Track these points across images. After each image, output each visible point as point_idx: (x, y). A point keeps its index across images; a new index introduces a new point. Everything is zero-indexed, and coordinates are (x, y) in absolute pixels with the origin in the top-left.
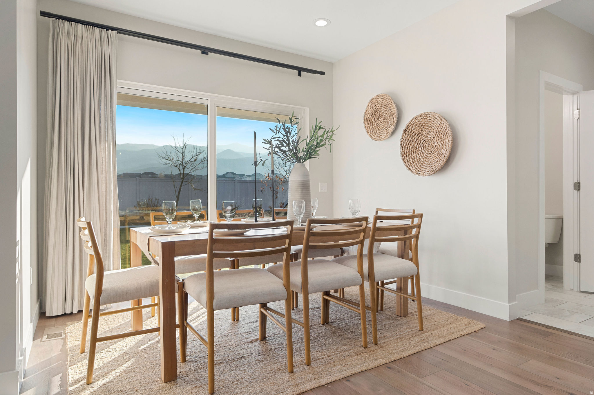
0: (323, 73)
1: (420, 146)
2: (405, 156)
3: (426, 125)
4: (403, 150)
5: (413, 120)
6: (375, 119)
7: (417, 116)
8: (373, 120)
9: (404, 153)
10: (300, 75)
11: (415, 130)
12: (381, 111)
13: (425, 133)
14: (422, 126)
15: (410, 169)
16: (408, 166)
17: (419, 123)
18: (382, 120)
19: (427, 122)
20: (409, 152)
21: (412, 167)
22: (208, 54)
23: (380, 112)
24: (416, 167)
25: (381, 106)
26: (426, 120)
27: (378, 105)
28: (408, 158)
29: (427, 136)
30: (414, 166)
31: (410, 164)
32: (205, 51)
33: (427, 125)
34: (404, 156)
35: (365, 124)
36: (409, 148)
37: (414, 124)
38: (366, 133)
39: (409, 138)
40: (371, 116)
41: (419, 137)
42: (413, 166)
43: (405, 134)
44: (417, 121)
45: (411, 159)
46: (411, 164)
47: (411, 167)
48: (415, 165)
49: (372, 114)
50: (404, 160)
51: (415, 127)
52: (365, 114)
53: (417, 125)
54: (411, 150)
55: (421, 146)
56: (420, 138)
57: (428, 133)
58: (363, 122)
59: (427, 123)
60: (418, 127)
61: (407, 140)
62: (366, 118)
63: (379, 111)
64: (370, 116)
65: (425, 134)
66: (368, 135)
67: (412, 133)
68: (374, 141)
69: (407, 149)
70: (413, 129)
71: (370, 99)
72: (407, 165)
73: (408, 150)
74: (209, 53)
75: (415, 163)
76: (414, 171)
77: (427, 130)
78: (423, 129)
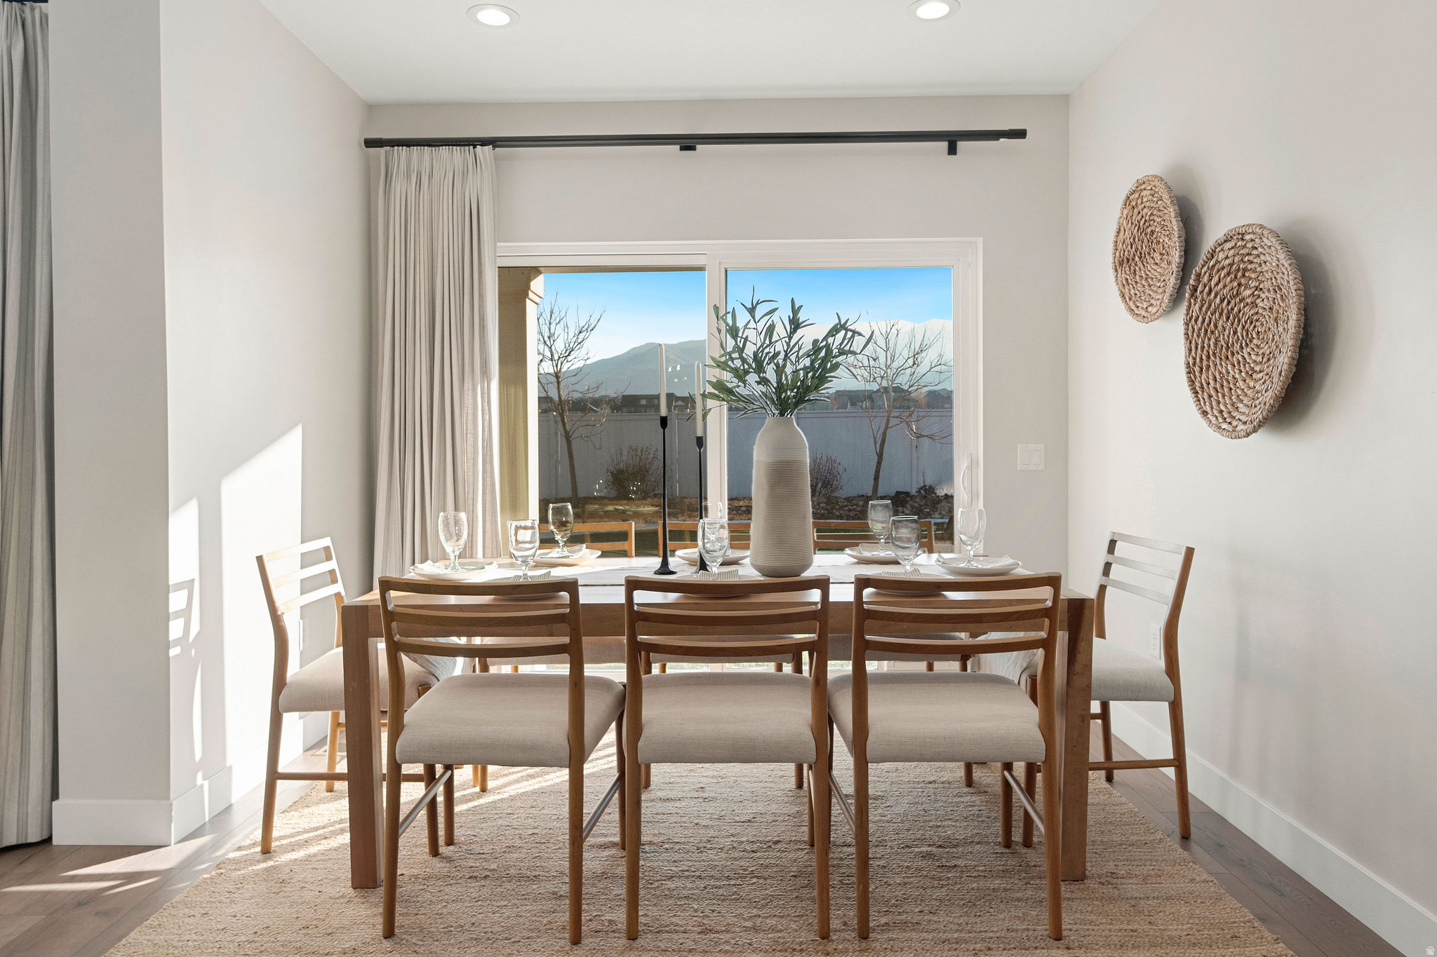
0: (1021, 134)
1: (1238, 338)
2: (1197, 369)
3: (1249, 267)
4: (1190, 350)
5: (1212, 254)
6: (1143, 255)
7: (1219, 241)
8: (1137, 259)
9: (1194, 359)
10: (952, 150)
11: (1221, 285)
12: (1153, 228)
13: (1248, 292)
14: (1238, 270)
15: (1205, 413)
16: (1202, 404)
17: (1227, 262)
18: (1157, 256)
19: (1251, 258)
20: (1208, 357)
21: (1212, 408)
22: (695, 150)
23: (1153, 232)
24: (1222, 407)
25: (1152, 214)
26: (1244, 251)
27: (1145, 210)
28: (1204, 376)
29: (1254, 305)
30: (1219, 403)
31: (1206, 397)
32: (688, 143)
33: (1253, 266)
34: (1192, 371)
35: (1116, 271)
36: (1209, 346)
37: (1213, 266)
38: (1119, 299)
39: (1207, 313)
40: (1132, 245)
41: (1232, 309)
42: (1214, 403)
43: (1192, 301)
44: (1221, 256)
45: (1211, 382)
46: (1210, 396)
47: (1208, 409)
48: (1220, 399)
49: (1132, 240)
50: (1192, 382)
51: (1217, 276)
52: (1117, 242)
53: (1223, 268)
54: (1214, 354)
55: (1240, 338)
56: (1236, 309)
57: (1256, 293)
58: (1111, 265)
59: (1251, 262)
60: (1228, 274)
61: (1200, 319)
62: (1118, 254)
63: (1149, 230)
64: (1129, 247)
65: (1249, 296)
66: (1123, 306)
67: (1213, 295)
68: (1134, 322)
69: (1203, 347)
70: (1213, 283)
71: (1124, 197)
72: (1199, 401)
73: (1205, 350)
74: (699, 147)
75: (1220, 395)
76: (1213, 419)
77: (1254, 284)
78: (1243, 281)
